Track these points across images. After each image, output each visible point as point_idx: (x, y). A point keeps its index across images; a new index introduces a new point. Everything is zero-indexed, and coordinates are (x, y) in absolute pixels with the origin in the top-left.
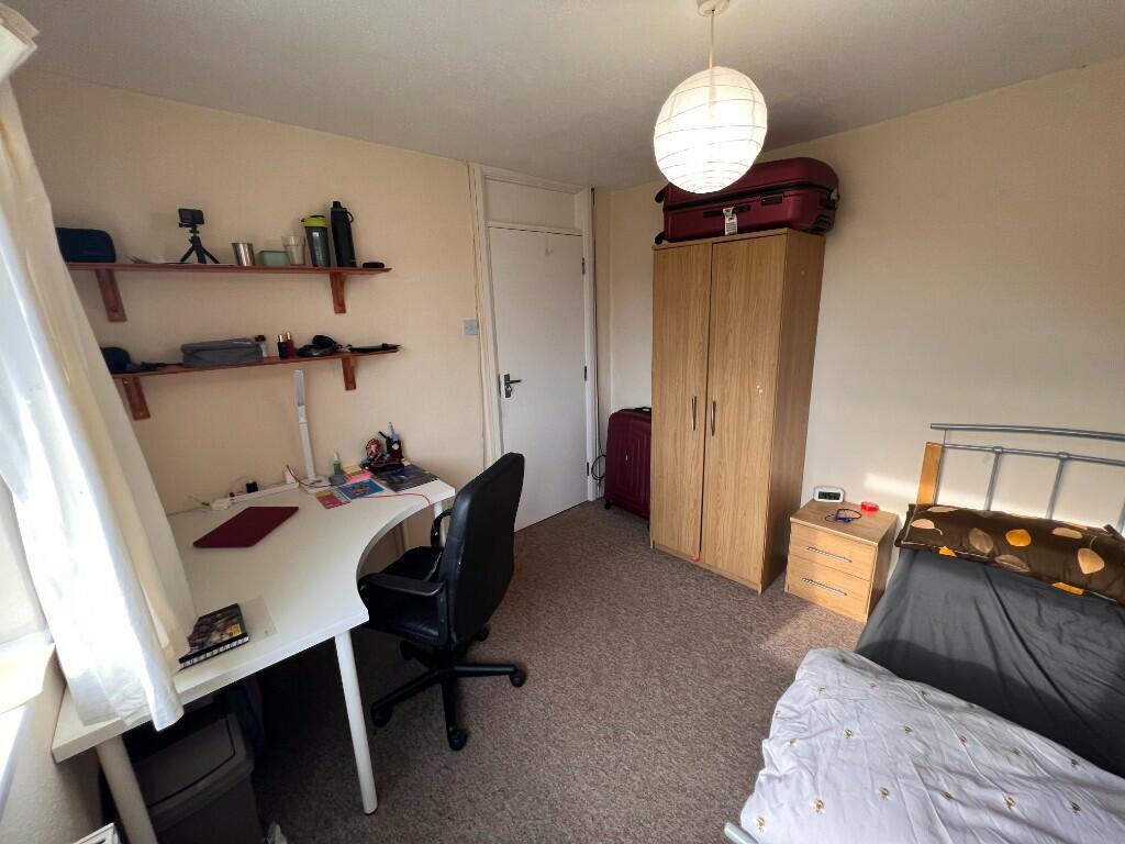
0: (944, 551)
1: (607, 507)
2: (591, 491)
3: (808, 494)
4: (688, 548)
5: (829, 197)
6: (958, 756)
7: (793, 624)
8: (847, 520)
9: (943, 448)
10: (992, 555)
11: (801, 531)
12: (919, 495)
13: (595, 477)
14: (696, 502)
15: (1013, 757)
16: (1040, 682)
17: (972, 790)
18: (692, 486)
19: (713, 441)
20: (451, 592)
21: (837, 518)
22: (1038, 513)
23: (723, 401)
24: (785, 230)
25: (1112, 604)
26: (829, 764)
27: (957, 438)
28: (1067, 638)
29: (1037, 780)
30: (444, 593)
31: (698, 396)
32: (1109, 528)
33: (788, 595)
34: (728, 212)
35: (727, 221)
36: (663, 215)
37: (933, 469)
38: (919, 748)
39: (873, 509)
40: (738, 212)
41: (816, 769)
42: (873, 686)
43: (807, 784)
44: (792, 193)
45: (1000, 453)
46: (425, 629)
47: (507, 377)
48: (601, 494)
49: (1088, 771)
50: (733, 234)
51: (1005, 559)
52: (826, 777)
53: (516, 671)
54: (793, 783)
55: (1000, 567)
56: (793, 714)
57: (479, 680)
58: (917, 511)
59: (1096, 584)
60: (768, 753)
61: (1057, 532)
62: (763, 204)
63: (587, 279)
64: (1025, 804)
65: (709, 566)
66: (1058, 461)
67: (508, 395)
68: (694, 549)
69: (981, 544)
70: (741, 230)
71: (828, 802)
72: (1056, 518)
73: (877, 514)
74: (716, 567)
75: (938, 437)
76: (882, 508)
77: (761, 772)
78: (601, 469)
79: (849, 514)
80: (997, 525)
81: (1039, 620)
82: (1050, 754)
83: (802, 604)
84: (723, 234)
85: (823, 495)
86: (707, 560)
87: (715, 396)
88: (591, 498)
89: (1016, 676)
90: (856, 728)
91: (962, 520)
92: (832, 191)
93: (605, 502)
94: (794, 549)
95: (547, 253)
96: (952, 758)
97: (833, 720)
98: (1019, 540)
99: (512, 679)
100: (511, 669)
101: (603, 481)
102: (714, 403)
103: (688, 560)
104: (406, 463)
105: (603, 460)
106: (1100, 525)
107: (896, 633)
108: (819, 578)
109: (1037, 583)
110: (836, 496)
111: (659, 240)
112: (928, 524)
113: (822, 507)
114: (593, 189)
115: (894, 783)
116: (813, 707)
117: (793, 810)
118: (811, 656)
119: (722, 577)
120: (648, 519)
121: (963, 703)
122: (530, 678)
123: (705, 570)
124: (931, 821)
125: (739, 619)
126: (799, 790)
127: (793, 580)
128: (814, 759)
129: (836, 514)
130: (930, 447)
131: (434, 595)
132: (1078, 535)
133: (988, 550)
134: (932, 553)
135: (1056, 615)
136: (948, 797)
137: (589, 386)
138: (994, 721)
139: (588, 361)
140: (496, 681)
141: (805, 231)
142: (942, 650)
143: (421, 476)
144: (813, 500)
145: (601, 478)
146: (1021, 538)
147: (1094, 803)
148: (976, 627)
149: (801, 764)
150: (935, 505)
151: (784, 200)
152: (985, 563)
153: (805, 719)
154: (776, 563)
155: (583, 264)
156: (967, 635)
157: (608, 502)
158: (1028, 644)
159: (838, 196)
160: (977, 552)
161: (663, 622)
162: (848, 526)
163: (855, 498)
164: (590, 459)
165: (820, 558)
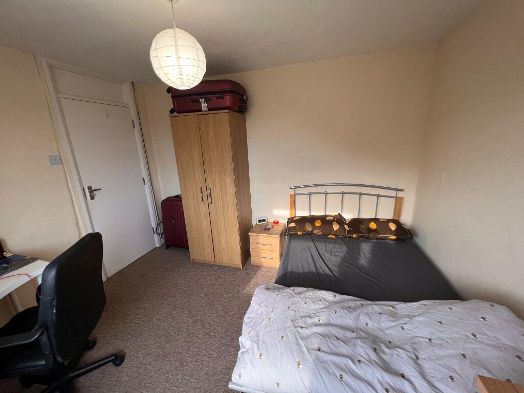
0: (299, 233)
1: (167, 248)
2: (157, 242)
3: (255, 222)
4: (209, 258)
5: (243, 98)
6: (304, 310)
7: (255, 278)
8: (269, 229)
9: (295, 195)
10: (312, 231)
11: (253, 238)
12: (290, 215)
13: (158, 234)
14: (209, 236)
15: (320, 302)
16: (327, 271)
17: (309, 321)
18: (206, 228)
19: (212, 206)
20: (52, 332)
21: (266, 229)
22: (321, 213)
23: (213, 187)
24: (227, 111)
25: (342, 238)
26: (263, 335)
27: (299, 191)
28: (333, 254)
29: (326, 307)
30: (45, 336)
31: (202, 186)
32: (339, 214)
33: (253, 266)
34: (202, 100)
35: (202, 105)
36: (171, 99)
37: (293, 205)
38: (292, 313)
39: (277, 223)
40: (207, 101)
41: (259, 340)
42: (277, 295)
43: (256, 349)
44: (228, 94)
45: (310, 194)
46: (34, 364)
47: (90, 188)
48: (163, 242)
49: (339, 297)
50: (206, 111)
51: (316, 231)
52: (263, 341)
53: (116, 358)
54: (250, 352)
55: (315, 235)
56: (250, 320)
57: (90, 374)
58: (290, 220)
59: (338, 233)
60: (242, 342)
61: (327, 218)
62: (217, 98)
63: (137, 131)
64: (323, 319)
65: (220, 263)
66: (324, 195)
67: (92, 198)
68: (212, 258)
69: (309, 228)
70: (209, 110)
71: (264, 352)
72: (327, 214)
73: (279, 224)
74: (222, 262)
75: (292, 192)
76: (280, 222)
77: (239, 352)
78: (161, 230)
79: (269, 227)
80: (312, 220)
81: (326, 250)
82: (329, 296)
83: (258, 267)
84: (201, 111)
85: (260, 221)
86: (218, 261)
87: (210, 186)
88: (158, 245)
89: (322, 271)
90: (272, 315)
91: (303, 220)
92: (244, 95)
93: (166, 246)
94: (252, 246)
95: (107, 116)
96: (303, 312)
97: (264, 316)
98: (318, 224)
99: (114, 363)
100: (113, 358)
101: (163, 235)
102: (210, 189)
103: (210, 263)
104: (8, 255)
105: (162, 224)
106: (337, 214)
107: (287, 269)
108: (262, 255)
109: (324, 238)
110: (264, 220)
111: (172, 112)
112: (293, 225)
113: (260, 226)
114: (132, 83)
115: (285, 331)
116: (257, 314)
117: (252, 363)
118: (257, 291)
119: (226, 266)
120: (188, 248)
121: (305, 289)
122: (126, 357)
123: (218, 266)
124: (297, 340)
125: (234, 283)
126: (253, 353)
127: (253, 259)
128: (258, 336)
129: (265, 228)
130: (291, 196)
131: (37, 339)
132: (332, 218)
133: (311, 230)
134: (296, 234)
135: (330, 246)
136: (302, 327)
137: (147, 187)
138: (314, 292)
139: (144, 174)
140: (103, 369)
141: (236, 111)
142: (301, 271)
143: (22, 260)
144: (257, 224)
145: (162, 234)
146: (319, 223)
147: (340, 308)
148: (310, 259)
149: (253, 341)
150: (295, 217)
151: (225, 97)
152: (311, 234)
153: (254, 321)
154: (246, 253)
155: (133, 123)
156: (308, 262)
157: (167, 245)
158: (324, 259)
159: (247, 98)
160: (308, 231)
161: (200, 297)
162: (269, 231)
163: (271, 220)
164: (154, 225)
165: (261, 247)
